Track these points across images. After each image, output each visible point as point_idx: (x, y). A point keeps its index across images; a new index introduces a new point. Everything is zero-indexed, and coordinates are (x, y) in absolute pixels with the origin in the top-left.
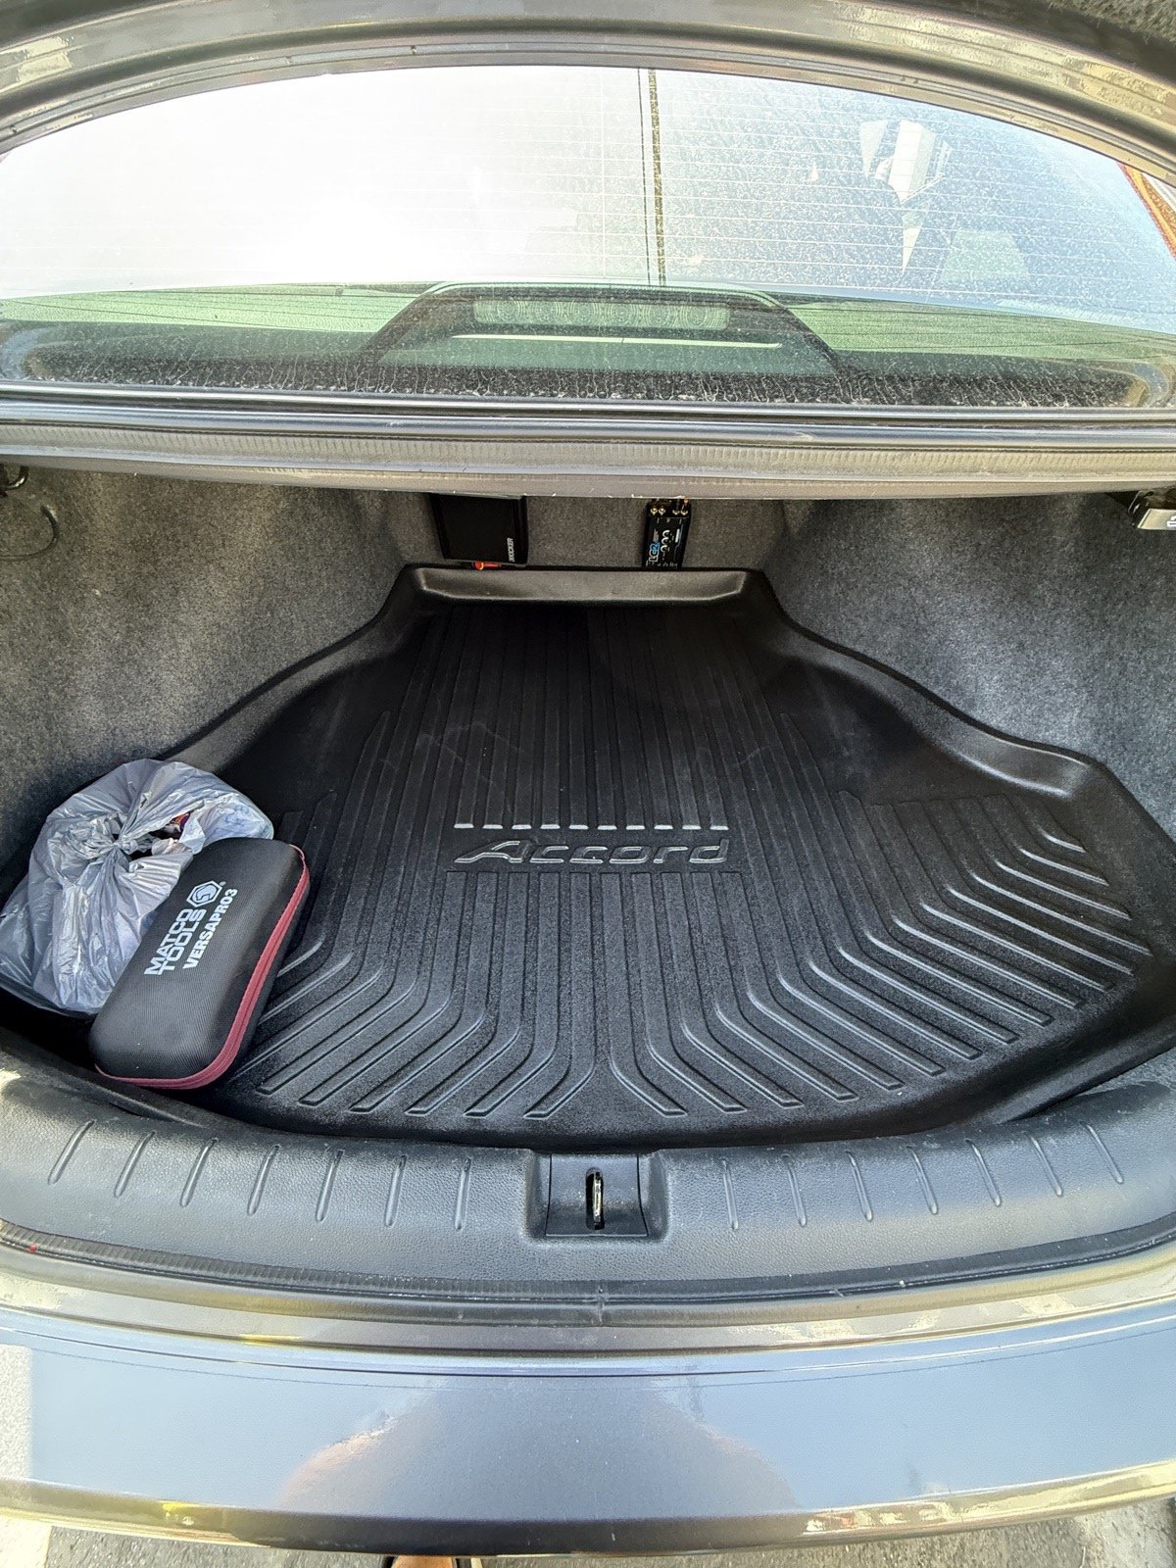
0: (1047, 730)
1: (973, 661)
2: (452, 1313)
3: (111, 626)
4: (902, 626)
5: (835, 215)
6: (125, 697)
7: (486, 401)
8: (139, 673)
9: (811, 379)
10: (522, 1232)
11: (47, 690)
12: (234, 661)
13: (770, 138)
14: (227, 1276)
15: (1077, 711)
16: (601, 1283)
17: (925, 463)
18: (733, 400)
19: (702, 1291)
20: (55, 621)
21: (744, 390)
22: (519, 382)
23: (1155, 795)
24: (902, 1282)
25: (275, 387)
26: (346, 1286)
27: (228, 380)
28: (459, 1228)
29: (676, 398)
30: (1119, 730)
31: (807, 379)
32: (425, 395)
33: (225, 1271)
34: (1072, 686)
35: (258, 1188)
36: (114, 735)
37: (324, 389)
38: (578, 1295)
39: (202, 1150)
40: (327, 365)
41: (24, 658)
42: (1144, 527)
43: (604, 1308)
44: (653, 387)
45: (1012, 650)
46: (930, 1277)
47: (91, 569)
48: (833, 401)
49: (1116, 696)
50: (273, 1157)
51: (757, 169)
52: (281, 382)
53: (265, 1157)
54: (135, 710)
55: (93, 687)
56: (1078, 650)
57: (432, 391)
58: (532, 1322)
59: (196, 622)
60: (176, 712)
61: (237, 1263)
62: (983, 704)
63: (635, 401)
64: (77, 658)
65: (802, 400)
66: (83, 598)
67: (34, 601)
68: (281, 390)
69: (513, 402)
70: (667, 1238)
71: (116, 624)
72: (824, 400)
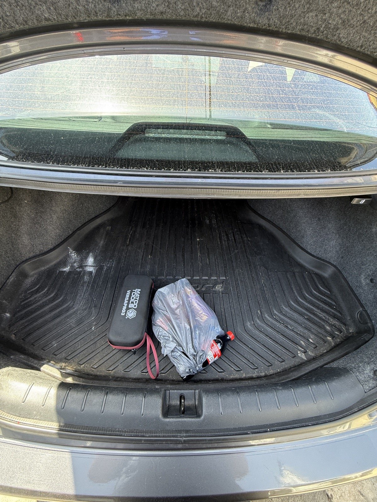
0: (326, 246)
1: (304, 223)
2: (141, 440)
3: (31, 212)
4: (283, 210)
5: (261, 99)
6: (36, 234)
7: (149, 172)
8: (40, 227)
9: (250, 163)
10: (161, 416)
11: (11, 234)
12: (70, 221)
13: (242, 67)
14: (76, 430)
15: (335, 240)
16: (183, 430)
17: (284, 193)
18: (226, 171)
19: (212, 433)
20: (13, 212)
21: (229, 167)
22: (159, 165)
23: (356, 269)
24: (269, 430)
25: (82, 166)
26: (110, 432)
27: (67, 163)
28: (143, 415)
29: (208, 171)
30: (347, 248)
31: (249, 164)
32: (129, 169)
33: (75, 428)
34: (334, 233)
35: (84, 403)
36: (33, 246)
37: (98, 167)
38: (176, 434)
39: (67, 391)
40: (98, 158)
41: (4, 225)
42: (353, 203)
43: (184, 438)
44: (201, 167)
45: (316, 220)
46: (277, 428)
47: (23, 194)
48: (257, 171)
49: (347, 237)
50: (88, 393)
51: (237, 80)
52: (84, 164)
53: (86, 393)
54: (40, 238)
55: (26, 232)
56: (336, 222)
57: (132, 168)
58: (163, 443)
59: (58, 209)
60: (53, 238)
61: (79, 426)
62: (307, 236)
63: (195, 172)
64: (20, 223)
65: (247, 171)
66: (21, 203)
67: (6, 207)
68: (84, 167)
69: (157, 172)
70: (202, 417)
71: (32, 211)
72: (254, 171)
